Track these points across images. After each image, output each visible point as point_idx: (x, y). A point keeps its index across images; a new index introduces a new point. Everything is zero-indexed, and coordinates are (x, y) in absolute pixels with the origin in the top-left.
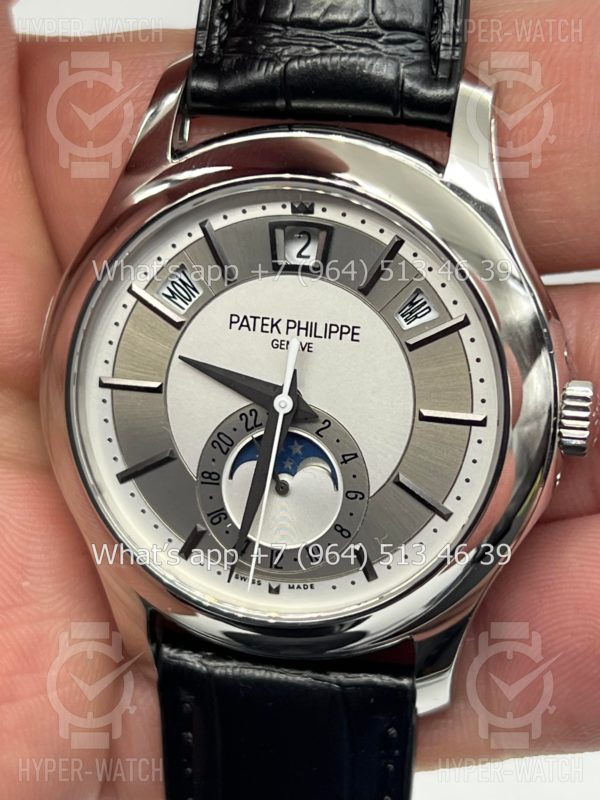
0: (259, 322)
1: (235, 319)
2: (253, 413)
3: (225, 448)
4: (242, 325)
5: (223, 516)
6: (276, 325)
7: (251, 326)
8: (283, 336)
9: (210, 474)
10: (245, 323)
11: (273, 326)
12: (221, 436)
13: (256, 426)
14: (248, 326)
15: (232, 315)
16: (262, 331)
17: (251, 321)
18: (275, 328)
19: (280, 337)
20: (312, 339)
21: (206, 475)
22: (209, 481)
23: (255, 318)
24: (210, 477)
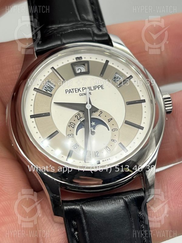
0: (74, 90)
1: (67, 91)
2: (79, 115)
3: (73, 126)
4: (69, 92)
5: (77, 146)
6: (79, 90)
7: (72, 92)
8: (82, 92)
9: (70, 135)
10: (70, 91)
11: (78, 90)
12: (71, 123)
13: (81, 118)
14: (71, 92)
15: (66, 90)
16: (76, 92)
17: (72, 90)
18: (79, 91)
19: (81, 93)
20: (91, 91)
21: (69, 135)
22: (71, 137)
23: (73, 89)
24: (70, 136)
